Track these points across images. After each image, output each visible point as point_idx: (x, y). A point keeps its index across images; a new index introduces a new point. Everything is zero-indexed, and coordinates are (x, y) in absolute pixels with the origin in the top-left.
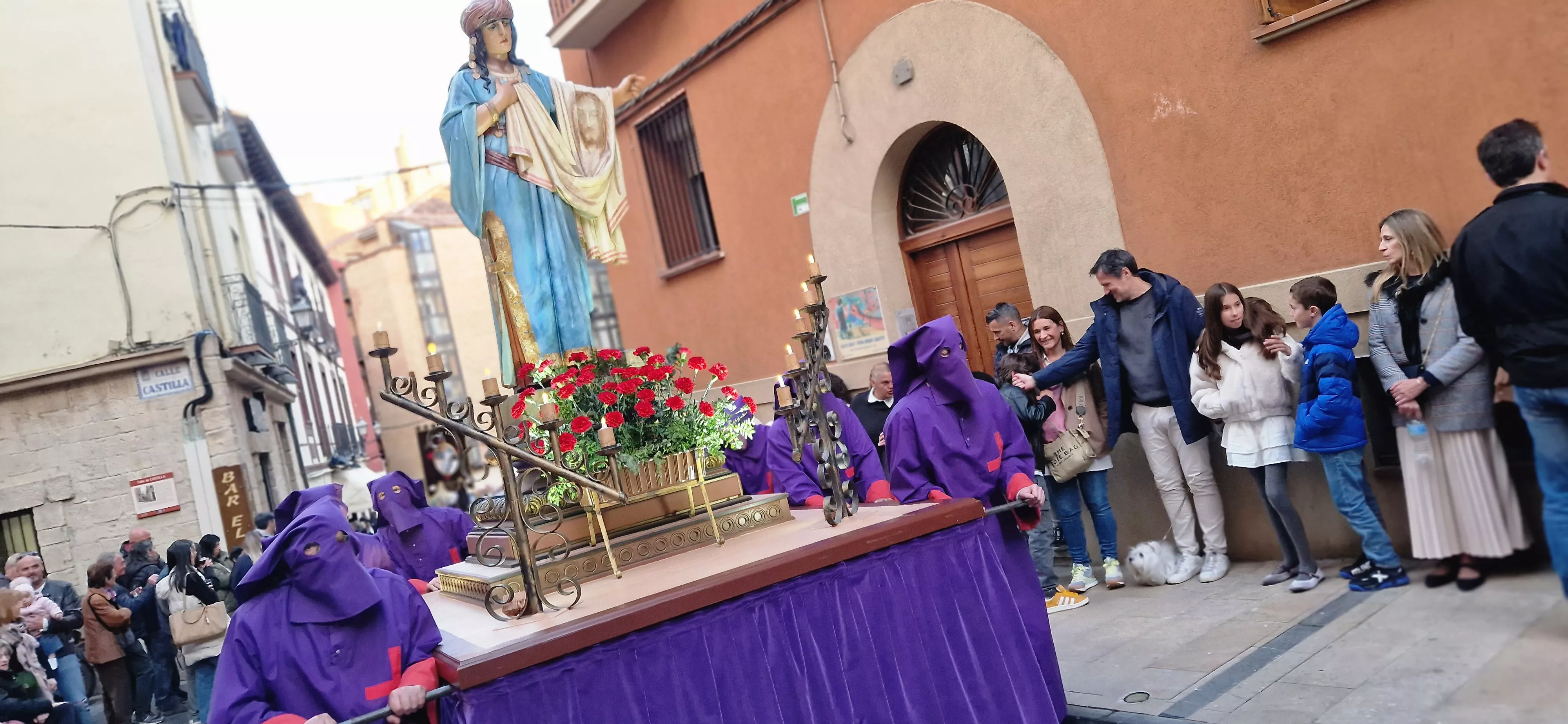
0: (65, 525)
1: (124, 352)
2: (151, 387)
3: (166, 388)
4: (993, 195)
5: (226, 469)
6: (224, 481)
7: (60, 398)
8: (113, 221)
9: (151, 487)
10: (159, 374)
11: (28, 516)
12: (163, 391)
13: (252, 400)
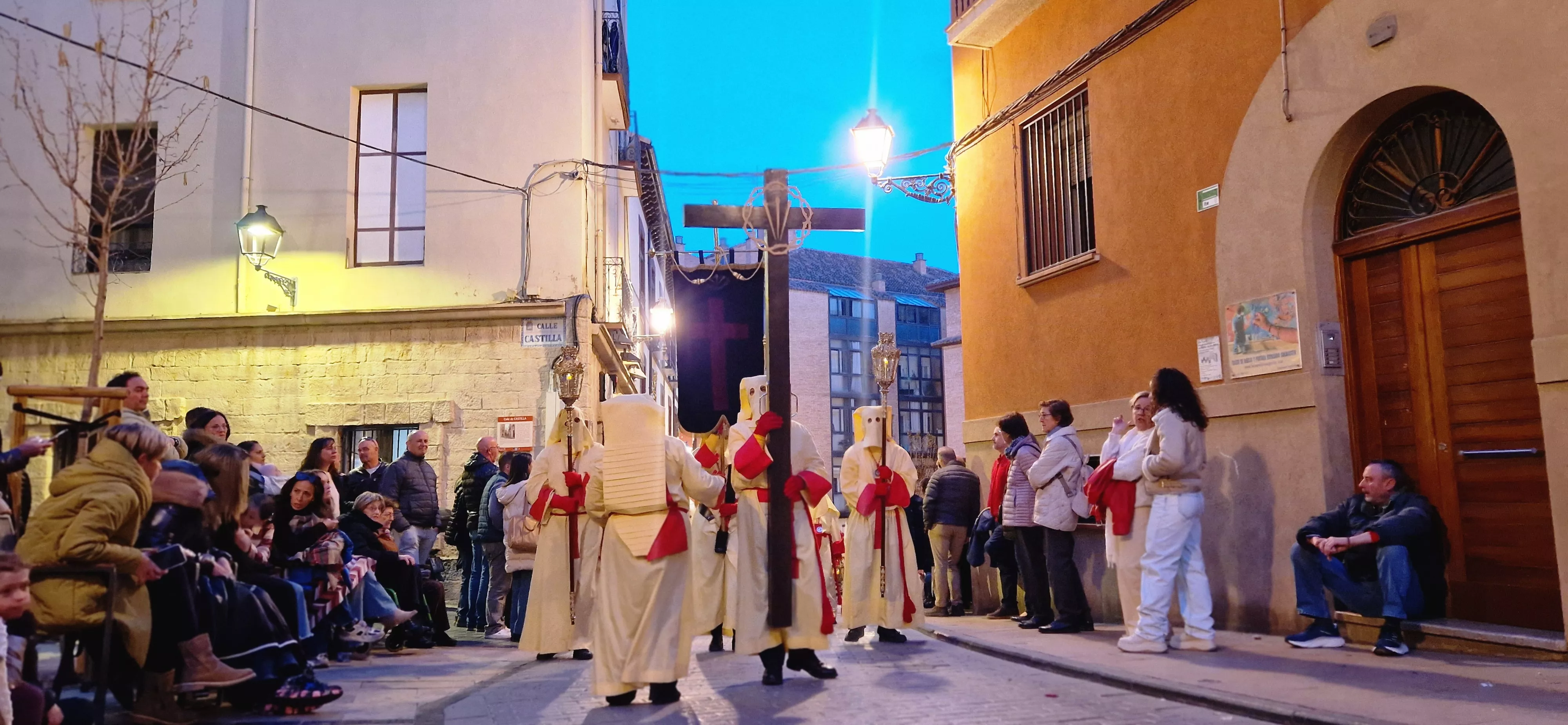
0: (441, 445)
1: (516, 301)
2: (532, 337)
3: (542, 340)
7: (460, 332)
8: (529, 185)
9: (514, 425)
10: (540, 326)
12: (540, 343)
13: (607, 377)
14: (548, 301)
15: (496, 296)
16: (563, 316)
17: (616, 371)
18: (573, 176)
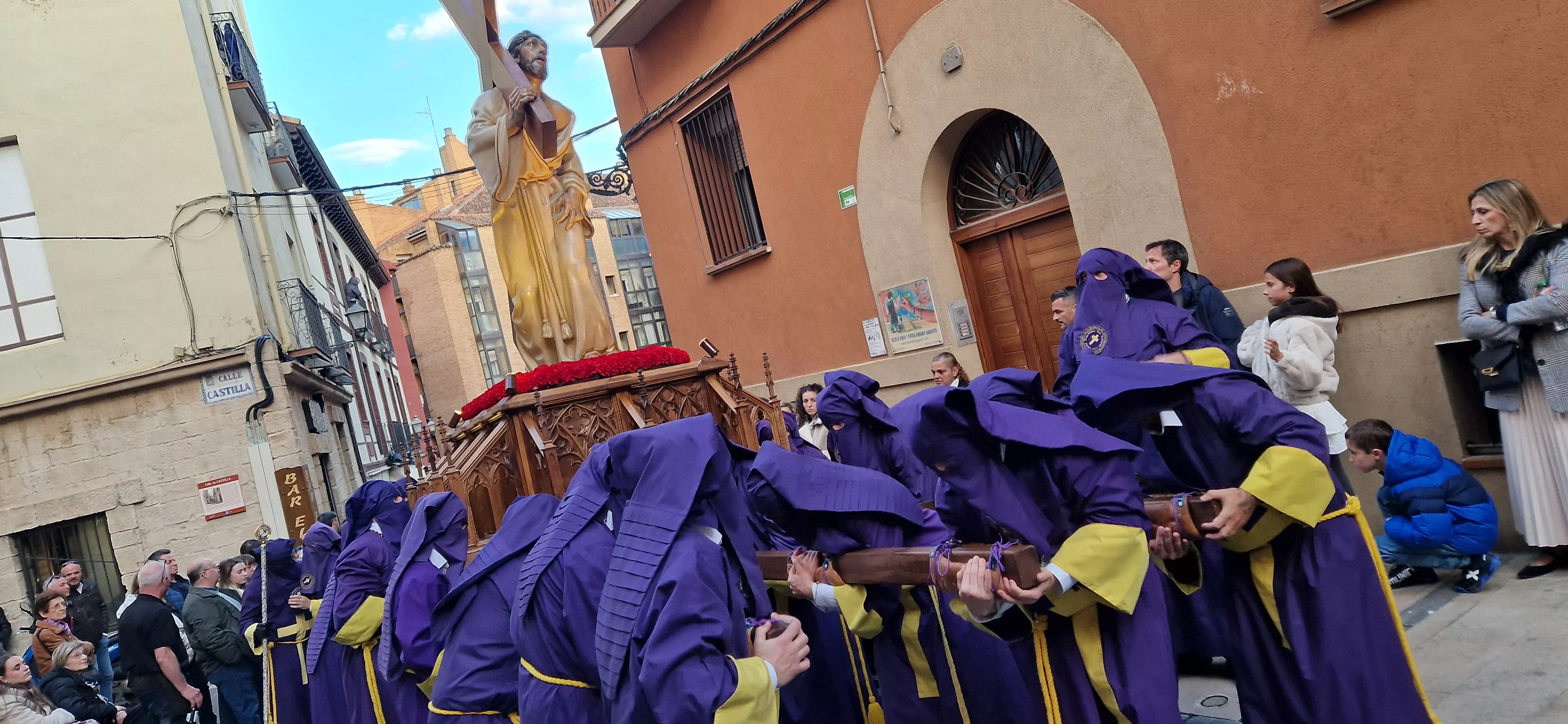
0: (138, 527)
1: (189, 358)
2: (215, 391)
3: (229, 393)
4: (1047, 183)
5: (288, 471)
6: (287, 482)
7: (129, 403)
8: (174, 231)
9: (218, 489)
10: (222, 379)
11: (101, 519)
12: (227, 396)
13: (311, 402)
14: (225, 351)
16: (248, 365)
17: (320, 390)
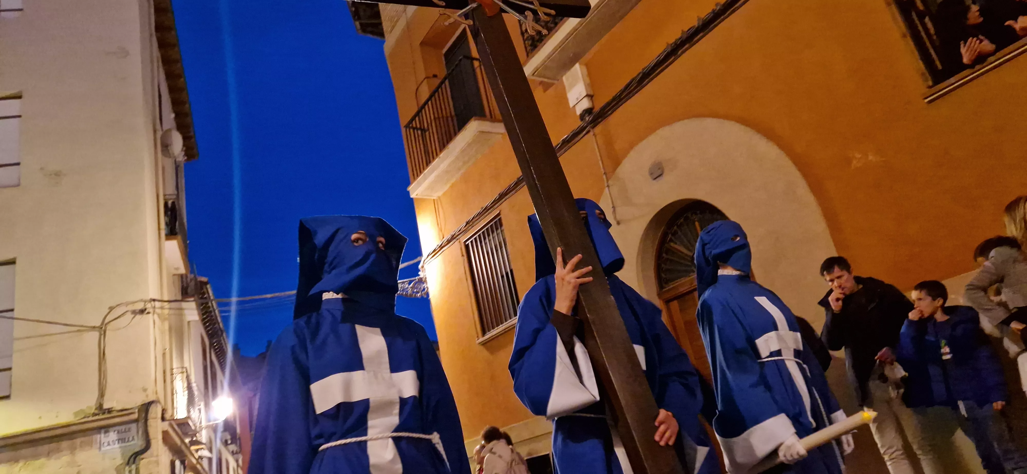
1: (95, 416)
2: (109, 442)
3: (118, 443)
7: (43, 449)
8: (104, 323)
10: (116, 432)
12: (117, 446)
13: (178, 463)
14: (122, 410)
15: (76, 414)
16: (136, 421)
17: (186, 456)
18: (142, 311)
